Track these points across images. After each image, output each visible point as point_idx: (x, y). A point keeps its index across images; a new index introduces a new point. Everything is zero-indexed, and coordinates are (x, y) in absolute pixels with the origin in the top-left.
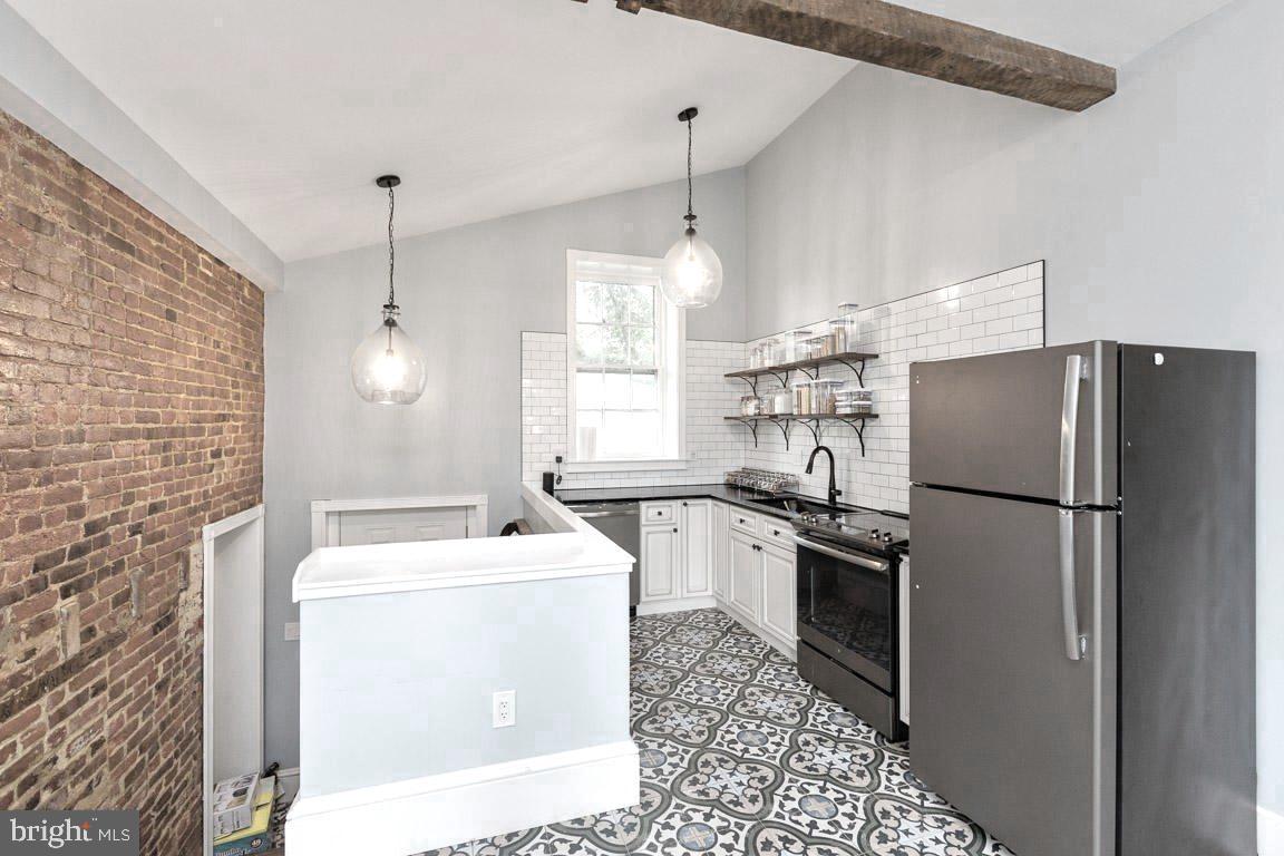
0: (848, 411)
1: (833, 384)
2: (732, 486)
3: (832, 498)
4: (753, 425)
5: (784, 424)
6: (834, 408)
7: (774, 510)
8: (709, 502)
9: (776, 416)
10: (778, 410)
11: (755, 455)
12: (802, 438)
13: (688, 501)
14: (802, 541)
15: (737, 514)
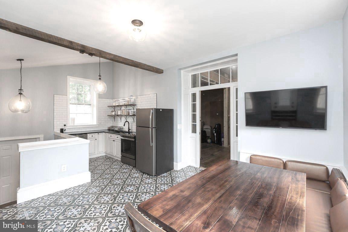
0: (131, 114)
1: (129, 109)
2: (109, 130)
3: (129, 130)
4: (115, 117)
5: (120, 117)
6: (129, 114)
7: (118, 133)
8: (104, 133)
9: (118, 115)
10: (119, 114)
11: (115, 123)
12: (124, 120)
13: (99, 133)
14: (122, 138)
15: (110, 135)
